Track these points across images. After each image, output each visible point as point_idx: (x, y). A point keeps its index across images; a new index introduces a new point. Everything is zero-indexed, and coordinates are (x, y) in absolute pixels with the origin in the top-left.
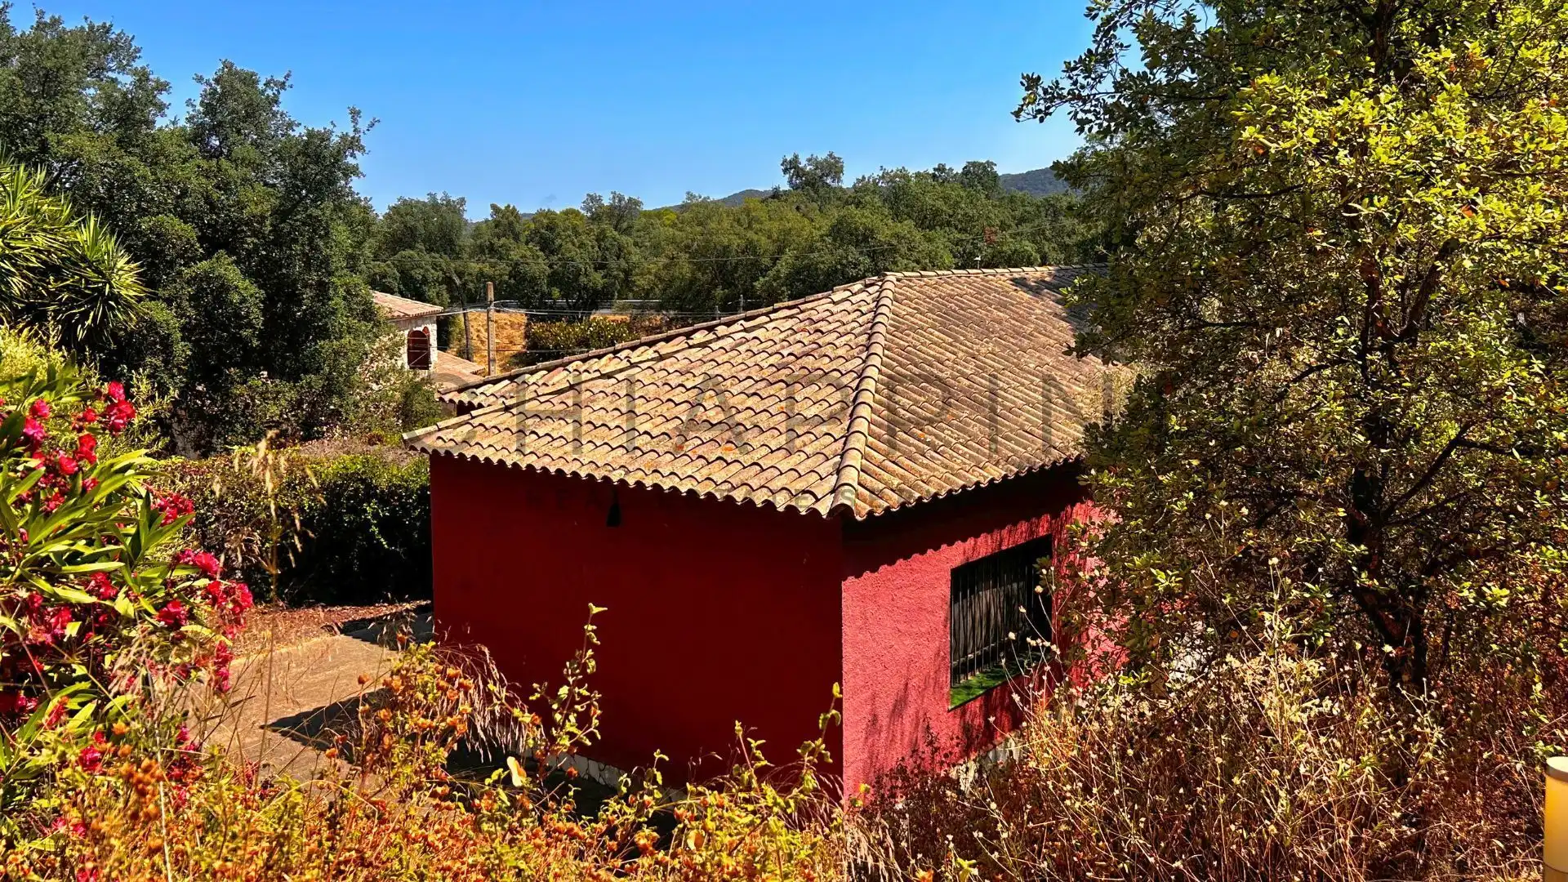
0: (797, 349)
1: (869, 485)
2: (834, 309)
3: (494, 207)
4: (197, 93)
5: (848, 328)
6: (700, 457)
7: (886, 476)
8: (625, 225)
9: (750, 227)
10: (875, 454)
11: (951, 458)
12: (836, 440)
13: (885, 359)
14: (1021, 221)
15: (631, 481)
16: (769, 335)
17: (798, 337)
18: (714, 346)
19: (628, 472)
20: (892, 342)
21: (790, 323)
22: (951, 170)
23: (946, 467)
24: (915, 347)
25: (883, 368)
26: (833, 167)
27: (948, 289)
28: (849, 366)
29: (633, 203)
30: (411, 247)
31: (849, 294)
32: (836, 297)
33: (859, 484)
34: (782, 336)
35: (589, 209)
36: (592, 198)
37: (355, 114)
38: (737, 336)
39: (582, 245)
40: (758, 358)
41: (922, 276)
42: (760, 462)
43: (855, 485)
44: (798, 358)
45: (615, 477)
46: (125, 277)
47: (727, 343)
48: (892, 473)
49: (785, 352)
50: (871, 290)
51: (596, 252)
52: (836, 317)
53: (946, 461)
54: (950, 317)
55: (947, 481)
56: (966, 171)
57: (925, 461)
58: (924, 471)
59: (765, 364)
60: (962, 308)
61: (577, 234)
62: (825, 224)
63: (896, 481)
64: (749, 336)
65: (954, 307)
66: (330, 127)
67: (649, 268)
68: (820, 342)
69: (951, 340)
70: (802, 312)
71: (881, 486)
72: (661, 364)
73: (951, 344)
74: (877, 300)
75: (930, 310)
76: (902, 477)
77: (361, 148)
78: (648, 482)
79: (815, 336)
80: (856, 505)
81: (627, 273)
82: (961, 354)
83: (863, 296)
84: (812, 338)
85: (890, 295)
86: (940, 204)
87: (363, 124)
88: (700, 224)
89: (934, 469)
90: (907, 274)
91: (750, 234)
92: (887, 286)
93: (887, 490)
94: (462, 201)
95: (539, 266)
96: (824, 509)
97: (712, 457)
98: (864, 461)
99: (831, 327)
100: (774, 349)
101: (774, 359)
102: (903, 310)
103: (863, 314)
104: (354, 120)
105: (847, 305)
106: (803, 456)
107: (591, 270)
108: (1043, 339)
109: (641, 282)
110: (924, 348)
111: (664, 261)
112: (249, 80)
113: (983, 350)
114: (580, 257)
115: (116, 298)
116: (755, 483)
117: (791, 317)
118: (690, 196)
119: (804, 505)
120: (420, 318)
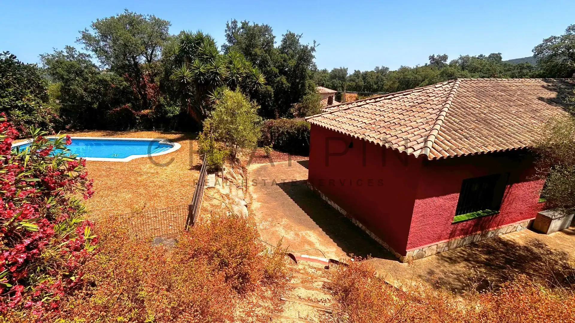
0: (419, 101)
1: (436, 148)
2: (435, 89)
3: (355, 71)
4: (282, 38)
5: (439, 95)
6: (378, 131)
7: (444, 145)
8: (384, 74)
9: (416, 74)
10: (441, 137)
11: (473, 142)
12: (427, 131)
13: (451, 105)
14: (508, 70)
15: (356, 136)
16: (411, 97)
17: (421, 97)
18: (393, 99)
19: (356, 133)
20: (456, 100)
21: (419, 93)
22: (485, 56)
23: (470, 145)
24: (464, 102)
25: (450, 109)
26: (445, 58)
27: (481, 84)
28: (437, 107)
29: (387, 69)
30: (335, 79)
31: (442, 85)
32: (437, 86)
33: (432, 147)
34: (415, 97)
35: (376, 70)
36: (377, 67)
37: (315, 42)
38: (400, 97)
39: (373, 79)
40: (405, 103)
41: (472, 80)
42: (397, 135)
43: (431, 147)
44: (419, 104)
45: (352, 135)
46: (262, 79)
47: (397, 99)
48: (447, 145)
49: (415, 102)
50: (450, 84)
51: (375, 80)
52: (435, 92)
53: (470, 143)
54: (481, 94)
55: (470, 150)
56: (490, 57)
57: (461, 142)
58: (460, 145)
59: (407, 105)
60: (486, 91)
61: (372, 76)
62: (439, 72)
63: (448, 148)
64: (404, 97)
65: (482, 90)
66: (308, 44)
67: (387, 84)
68: (428, 99)
69: (479, 101)
70: (424, 90)
71: (441, 149)
72: (375, 104)
73: (479, 102)
74: (452, 87)
75: (473, 91)
76: (450, 147)
77: (315, 51)
78: (361, 137)
79: (427, 97)
80: (429, 155)
81: (382, 85)
82: (483, 106)
83: (447, 86)
84: (425, 98)
85: (458, 85)
86: (478, 66)
87: (316, 45)
88: (403, 73)
89: (465, 145)
90: (465, 79)
91: (417, 76)
92: (457, 82)
93: (443, 151)
94: (347, 69)
95: (362, 83)
96: (417, 154)
97: (382, 132)
98: (436, 139)
99: (433, 95)
100: (412, 101)
101: (411, 104)
102: (461, 90)
103: (446, 91)
104: (314, 43)
105: (441, 89)
106: (413, 135)
107: (374, 84)
108: (519, 103)
109: (385, 87)
110: (468, 103)
111: (392, 82)
112: (293, 35)
113: (493, 105)
114: (371, 81)
115: (260, 84)
116: (393, 142)
117: (420, 92)
118: (402, 66)
119: (409, 151)
120: (332, 93)
